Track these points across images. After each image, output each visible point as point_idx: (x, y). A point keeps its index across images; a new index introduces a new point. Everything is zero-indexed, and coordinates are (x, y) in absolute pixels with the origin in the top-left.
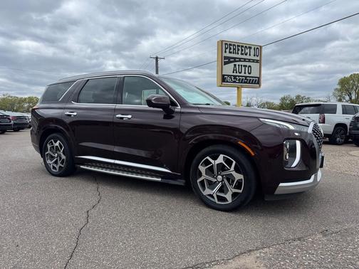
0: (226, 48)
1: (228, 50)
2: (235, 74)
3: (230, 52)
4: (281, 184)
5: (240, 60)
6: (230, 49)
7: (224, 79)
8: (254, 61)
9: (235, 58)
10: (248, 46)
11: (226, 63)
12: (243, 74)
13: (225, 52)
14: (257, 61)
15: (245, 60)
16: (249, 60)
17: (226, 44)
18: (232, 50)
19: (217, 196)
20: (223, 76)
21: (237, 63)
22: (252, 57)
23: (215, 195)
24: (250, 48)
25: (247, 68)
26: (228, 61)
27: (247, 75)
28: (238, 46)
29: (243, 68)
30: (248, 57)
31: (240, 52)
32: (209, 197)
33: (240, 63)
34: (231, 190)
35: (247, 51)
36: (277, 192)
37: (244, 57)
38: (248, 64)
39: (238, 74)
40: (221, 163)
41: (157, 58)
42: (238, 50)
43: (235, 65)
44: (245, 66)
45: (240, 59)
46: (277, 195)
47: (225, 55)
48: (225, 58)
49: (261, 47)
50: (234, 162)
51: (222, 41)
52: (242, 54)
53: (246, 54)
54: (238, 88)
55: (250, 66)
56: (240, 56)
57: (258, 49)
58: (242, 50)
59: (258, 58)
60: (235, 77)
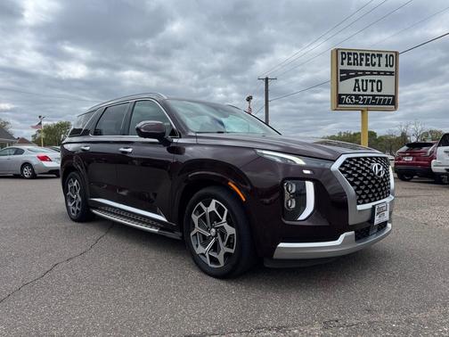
0: (343, 59)
1: (345, 62)
2: (357, 93)
3: (349, 64)
4: (281, 245)
5: (364, 73)
6: (349, 59)
7: (340, 100)
8: (385, 73)
9: (356, 71)
10: (376, 53)
11: (343, 79)
12: (369, 92)
13: (342, 64)
14: (391, 74)
15: (372, 73)
16: (379, 73)
17: (342, 53)
18: (352, 61)
19: (210, 256)
20: (339, 96)
21: (360, 78)
22: (383, 68)
23: (207, 255)
24: (380, 56)
25: (375, 84)
26: (345, 75)
27: (375, 92)
28: (361, 54)
29: (370, 84)
30: (376, 68)
31: (364, 63)
32: (202, 257)
33: (365, 78)
34: (224, 249)
35: (376, 60)
36: (277, 255)
37: (371, 68)
38: (376, 78)
39: (362, 92)
40: (213, 211)
41: (267, 79)
42: (362, 59)
43: (357, 81)
44: (372, 81)
45: (364, 71)
46: (276, 260)
47: (341, 67)
48: (342, 72)
49: (396, 53)
50: (226, 210)
51: (337, 50)
52: (367, 65)
53: (374, 65)
54: (362, 111)
55: (379, 81)
56: (364, 68)
57: (393, 57)
58: (367, 60)
59: (393, 69)
60: (357, 97)
